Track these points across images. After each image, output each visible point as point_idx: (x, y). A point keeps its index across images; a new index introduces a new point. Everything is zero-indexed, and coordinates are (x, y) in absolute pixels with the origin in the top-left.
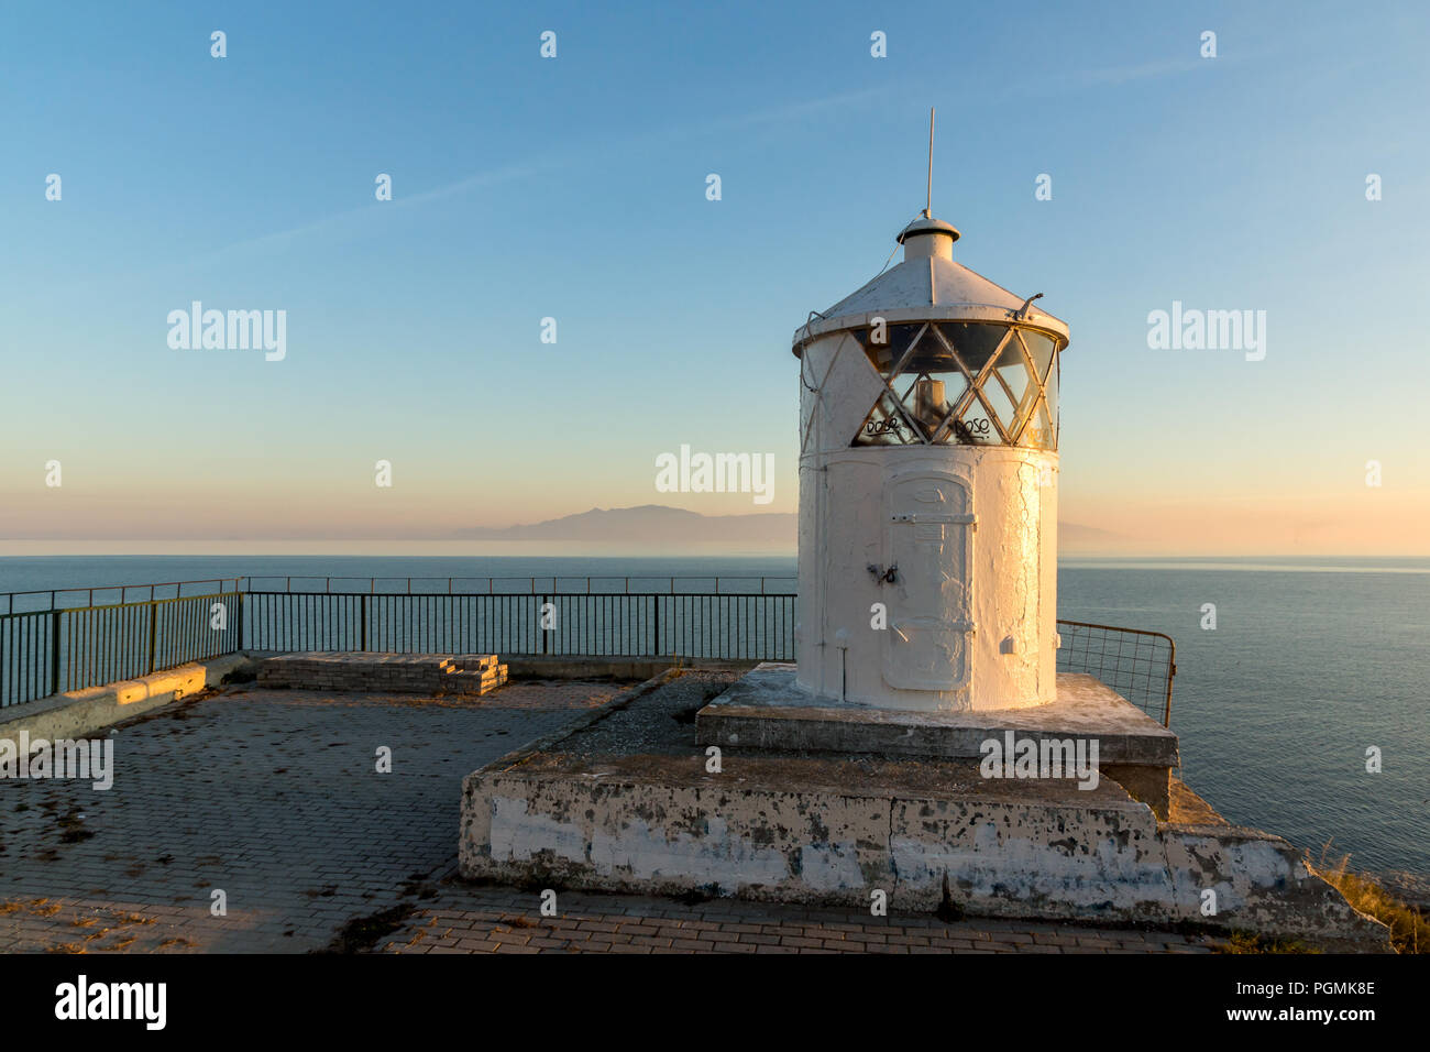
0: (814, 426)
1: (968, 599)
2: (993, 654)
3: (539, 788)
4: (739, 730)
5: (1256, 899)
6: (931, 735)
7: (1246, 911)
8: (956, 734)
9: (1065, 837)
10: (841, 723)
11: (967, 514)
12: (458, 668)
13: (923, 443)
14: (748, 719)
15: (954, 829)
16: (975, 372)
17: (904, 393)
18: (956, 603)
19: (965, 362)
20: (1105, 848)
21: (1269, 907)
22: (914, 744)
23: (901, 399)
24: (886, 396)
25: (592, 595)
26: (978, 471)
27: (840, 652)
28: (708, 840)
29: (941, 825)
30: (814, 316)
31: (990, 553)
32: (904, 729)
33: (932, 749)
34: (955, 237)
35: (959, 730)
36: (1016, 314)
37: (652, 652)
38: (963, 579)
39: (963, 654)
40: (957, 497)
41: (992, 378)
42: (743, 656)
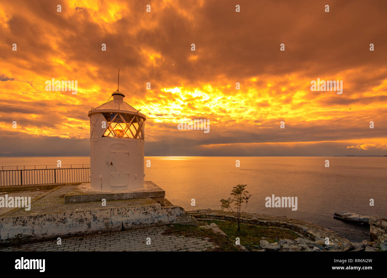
0: (93, 132)
4: (76, 198)
5: (177, 218)
6: (120, 195)
7: (176, 220)
8: (125, 194)
9: (145, 211)
10: (100, 195)
13: (117, 137)
14: (78, 196)
15: (124, 213)
16: (128, 124)
19: (126, 121)
20: (152, 213)
21: (179, 218)
22: (116, 197)
23: (113, 128)
24: (109, 127)
25: (36, 170)
27: (100, 180)
28: (67, 224)
29: (121, 213)
30: (93, 109)
32: (114, 194)
33: (120, 198)
34: (124, 96)
35: (126, 194)
36: (136, 113)
41: (132, 125)
42: (78, 182)
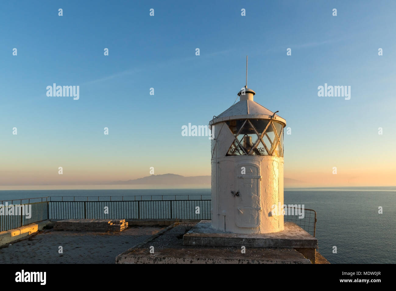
0: (215, 150)
1: (259, 201)
2: (266, 216)
3: (138, 259)
4: (195, 240)
6: (250, 241)
8: (256, 240)
10: (224, 238)
11: (258, 176)
12: (113, 223)
13: (246, 155)
14: (198, 237)
16: (260, 134)
17: (240, 140)
18: (256, 202)
19: (257, 131)
22: (245, 243)
23: (240, 141)
24: (235, 141)
25: (152, 201)
26: (262, 163)
27: (224, 217)
30: (215, 117)
31: (265, 187)
32: (242, 239)
33: (250, 245)
34: (254, 94)
35: (257, 239)
36: (271, 117)
37: (170, 217)
38: (258, 195)
39: (258, 217)
40: (256, 171)
41: (265, 136)
42: (196, 218)
